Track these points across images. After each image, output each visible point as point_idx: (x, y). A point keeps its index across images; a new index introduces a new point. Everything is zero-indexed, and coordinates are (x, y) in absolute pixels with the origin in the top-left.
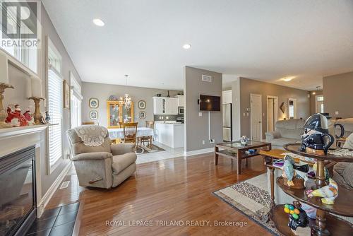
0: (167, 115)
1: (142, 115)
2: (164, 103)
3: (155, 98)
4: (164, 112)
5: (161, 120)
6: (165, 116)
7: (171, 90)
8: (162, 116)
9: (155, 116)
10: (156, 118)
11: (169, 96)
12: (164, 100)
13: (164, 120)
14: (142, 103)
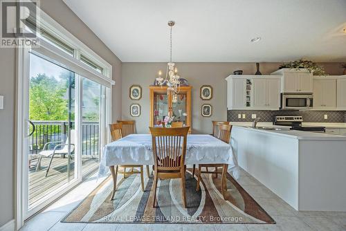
0: (254, 112)
1: (207, 111)
2: (248, 88)
3: (230, 79)
4: (248, 104)
5: (242, 120)
6: (249, 113)
7: (264, 63)
8: (242, 112)
9: (229, 112)
10: (232, 116)
11: (258, 73)
12: (249, 82)
13: (249, 119)
14: (207, 90)
